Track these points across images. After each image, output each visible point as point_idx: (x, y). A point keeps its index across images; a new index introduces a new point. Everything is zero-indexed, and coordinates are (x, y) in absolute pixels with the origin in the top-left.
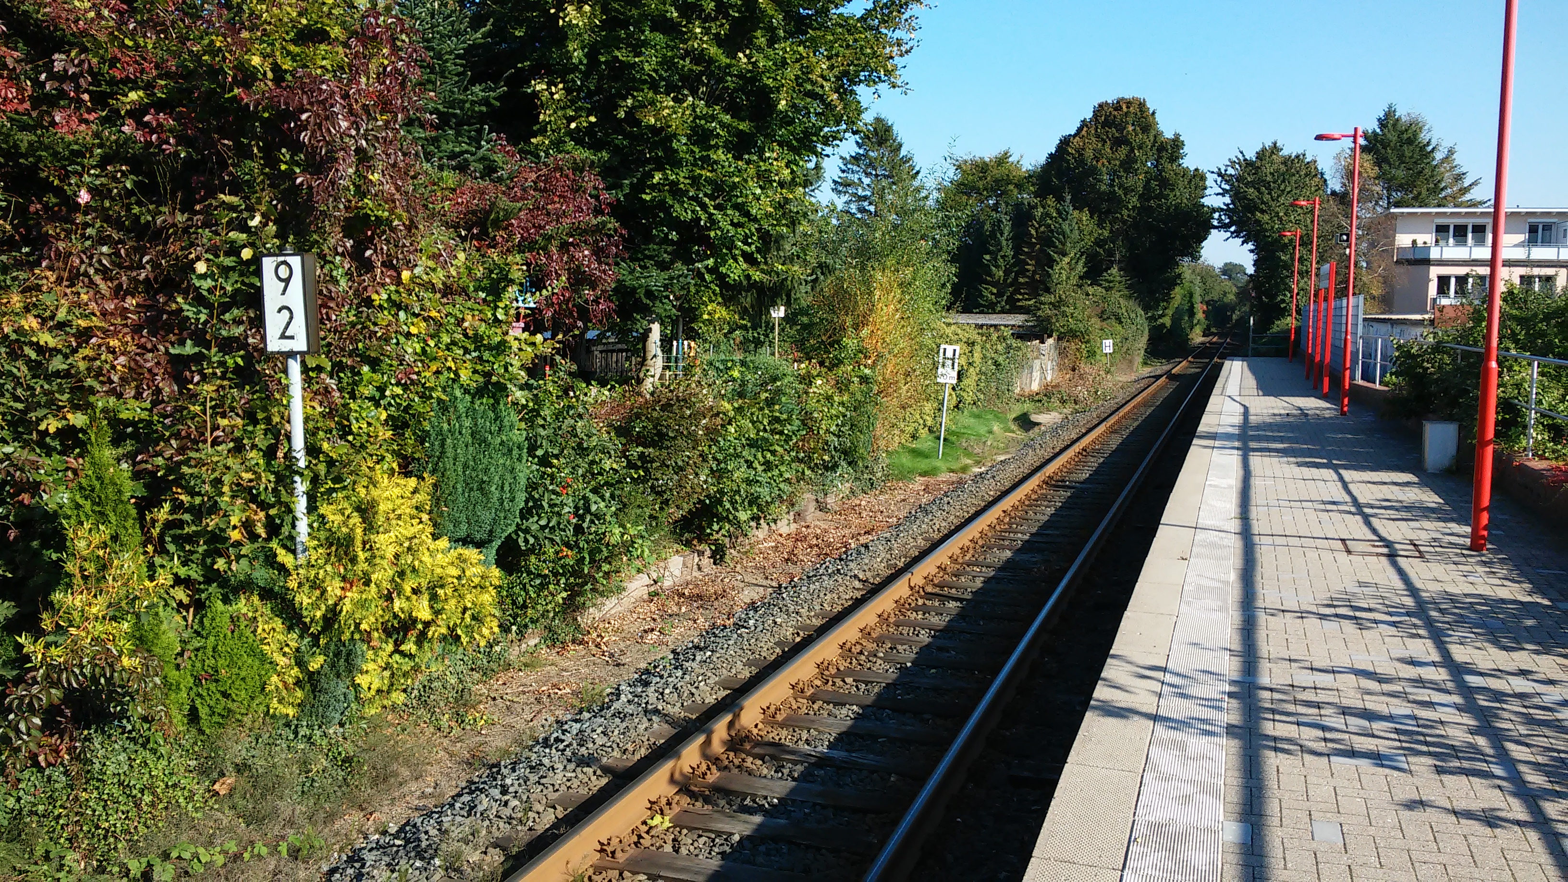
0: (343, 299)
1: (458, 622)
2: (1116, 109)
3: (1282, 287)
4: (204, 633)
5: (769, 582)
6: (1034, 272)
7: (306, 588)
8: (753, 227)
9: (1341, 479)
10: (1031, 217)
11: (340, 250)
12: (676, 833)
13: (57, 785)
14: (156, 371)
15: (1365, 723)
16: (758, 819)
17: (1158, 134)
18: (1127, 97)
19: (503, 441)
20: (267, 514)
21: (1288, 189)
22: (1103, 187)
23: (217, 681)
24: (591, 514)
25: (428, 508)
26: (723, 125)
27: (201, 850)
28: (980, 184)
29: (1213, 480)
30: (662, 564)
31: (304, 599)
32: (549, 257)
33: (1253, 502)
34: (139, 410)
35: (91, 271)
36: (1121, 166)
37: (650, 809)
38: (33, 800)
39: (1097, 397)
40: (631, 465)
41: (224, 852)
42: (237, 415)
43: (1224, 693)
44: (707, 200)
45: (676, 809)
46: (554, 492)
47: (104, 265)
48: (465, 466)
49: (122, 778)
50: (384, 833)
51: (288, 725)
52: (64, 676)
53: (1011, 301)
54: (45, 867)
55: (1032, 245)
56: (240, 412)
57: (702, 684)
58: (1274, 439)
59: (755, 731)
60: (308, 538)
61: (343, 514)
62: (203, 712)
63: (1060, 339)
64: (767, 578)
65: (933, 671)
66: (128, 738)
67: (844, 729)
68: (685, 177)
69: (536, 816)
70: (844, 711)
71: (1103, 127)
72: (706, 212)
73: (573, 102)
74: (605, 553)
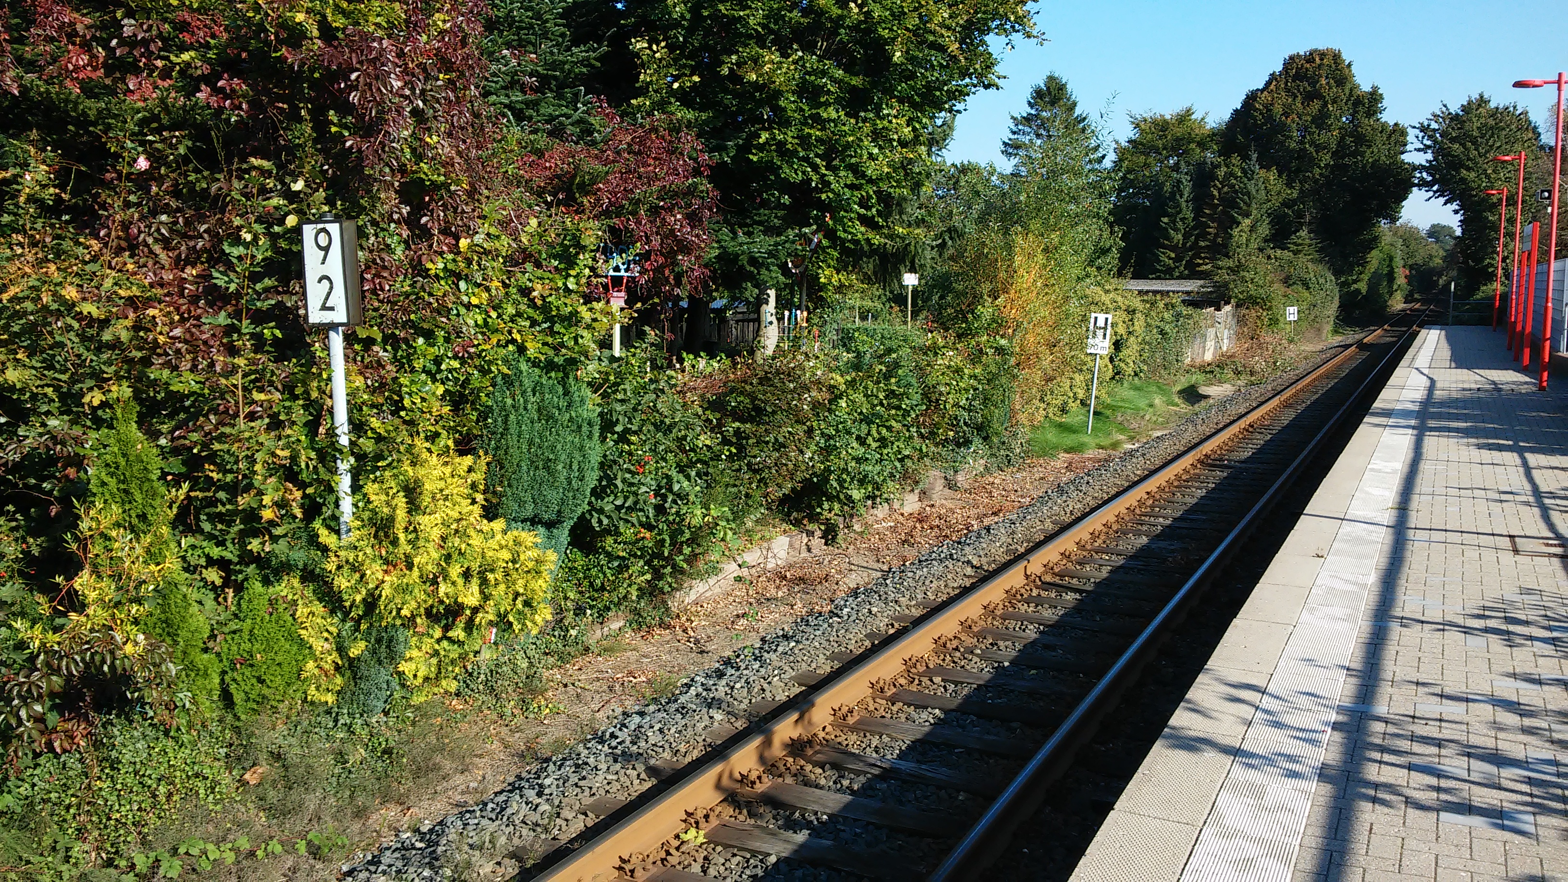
0: (398, 268)
1: (509, 608)
2: (1308, 61)
3: (1490, 250)
4: (242, 615)
5: (880, 565)
6: (1216, 235)
7: (346, 569)
8: (871, 190)
9: (1525, 464)
10: (1214, 177)
11: (396, 216)
12: (710, 850)
13: (70, 773)
14: (212, 343)
15: (1492, 769)
16: (801, 837)
17: (1355, 87)
18: (1321, 48)
19: (571, 417)
20: (304, 492)
21: (1498, 144)
22: (1293, 145)
23: (252, 666)
24: (674, 494)
25: (482, 487)
26: (834, 80)
27: (211, 847)
28: (1160, 144)
29: (1377, 463)
30: (765, 545)
31: (342, 582)
32: (638, 222)
33: (1417, 490)
34: (193, 383)
35: (150, 240)
36: (1312, 122)
37: (685, 821)
38: (47, 787)
39: (1275, 367)
40: (725, 442)
41: (236, 850)
42: (277, 389)
43: (1327, 724)
44: (818, 161)
45: (714, 822)
46: (629, 471)
47: (163, 234)
48: (531, 443)
49: (138, 767)
50: (417, 831)
51: (329, 712)
52: (64, 663)
53: (1191, 266)
54: (50, 859)
55: (1214, 207)
56: (280, 387)
57: (775, 679)
58: (1457, 418)
59: (822, 735)
60: (352, 518)
61: (387, 494)
62: (238, 698)
63: (1238, 306)
64: (878, 561)
65: (1033, 672)
66: (150, 725)
67: (919, 736)
68: (793, 137)
69: (564, 823)
70: (924, 715)
71: (1293, 81)
72: (818, 173)
73: (676, 60)
74: (687, 535)
